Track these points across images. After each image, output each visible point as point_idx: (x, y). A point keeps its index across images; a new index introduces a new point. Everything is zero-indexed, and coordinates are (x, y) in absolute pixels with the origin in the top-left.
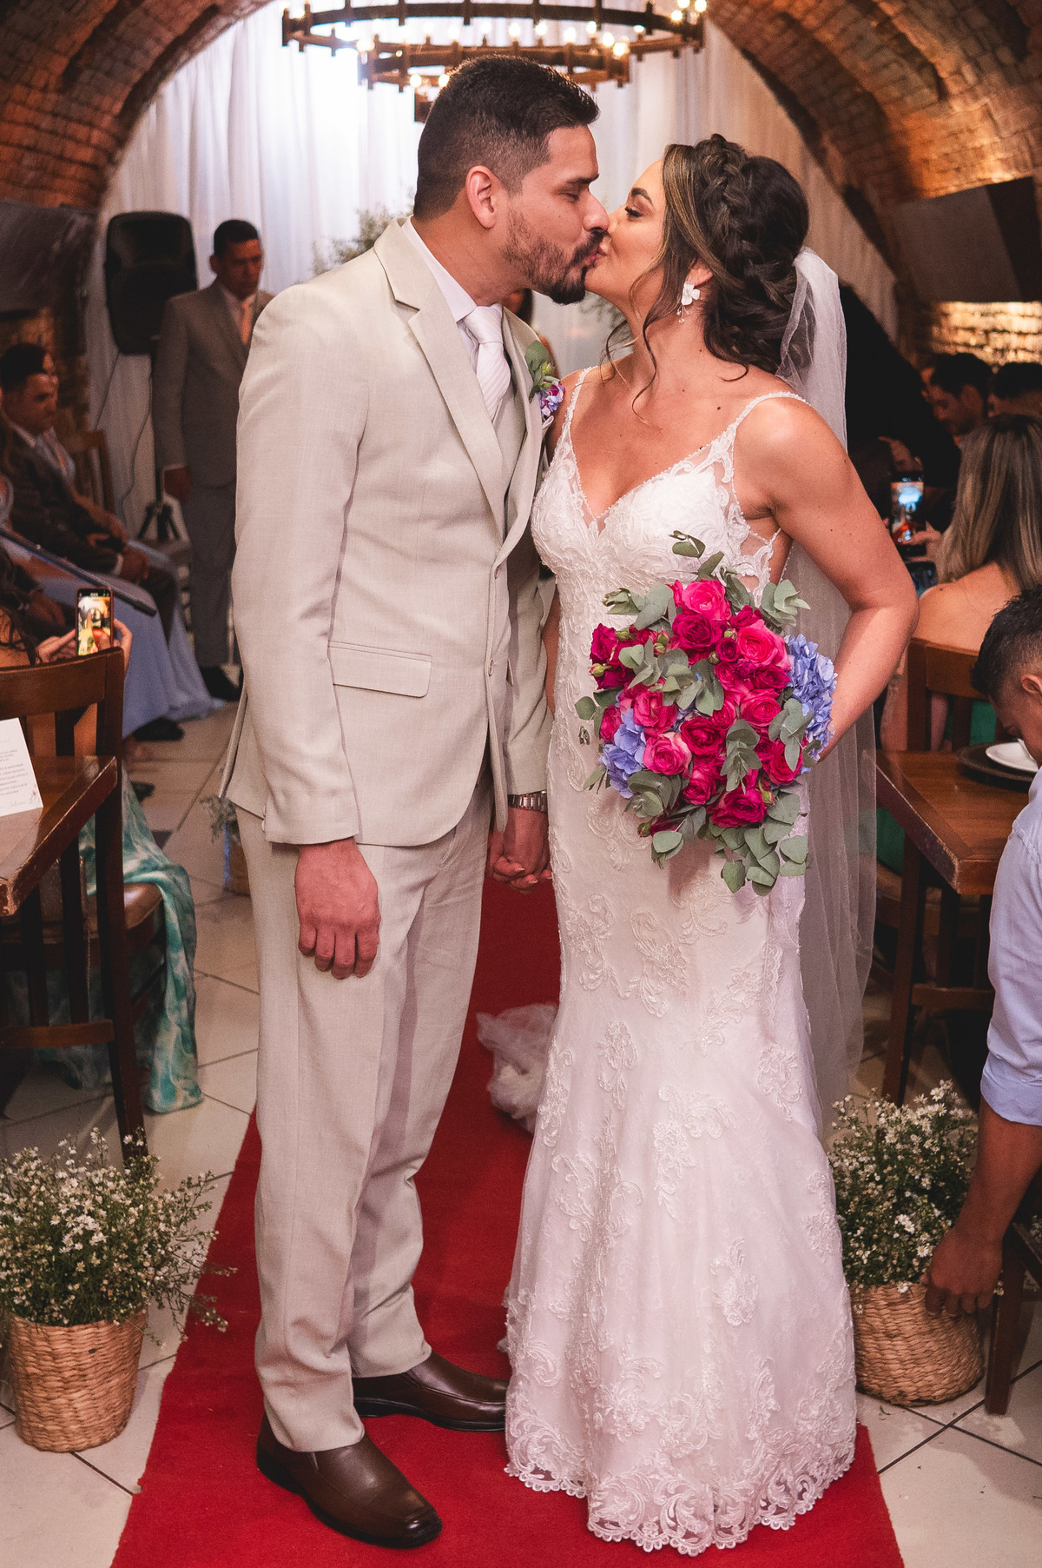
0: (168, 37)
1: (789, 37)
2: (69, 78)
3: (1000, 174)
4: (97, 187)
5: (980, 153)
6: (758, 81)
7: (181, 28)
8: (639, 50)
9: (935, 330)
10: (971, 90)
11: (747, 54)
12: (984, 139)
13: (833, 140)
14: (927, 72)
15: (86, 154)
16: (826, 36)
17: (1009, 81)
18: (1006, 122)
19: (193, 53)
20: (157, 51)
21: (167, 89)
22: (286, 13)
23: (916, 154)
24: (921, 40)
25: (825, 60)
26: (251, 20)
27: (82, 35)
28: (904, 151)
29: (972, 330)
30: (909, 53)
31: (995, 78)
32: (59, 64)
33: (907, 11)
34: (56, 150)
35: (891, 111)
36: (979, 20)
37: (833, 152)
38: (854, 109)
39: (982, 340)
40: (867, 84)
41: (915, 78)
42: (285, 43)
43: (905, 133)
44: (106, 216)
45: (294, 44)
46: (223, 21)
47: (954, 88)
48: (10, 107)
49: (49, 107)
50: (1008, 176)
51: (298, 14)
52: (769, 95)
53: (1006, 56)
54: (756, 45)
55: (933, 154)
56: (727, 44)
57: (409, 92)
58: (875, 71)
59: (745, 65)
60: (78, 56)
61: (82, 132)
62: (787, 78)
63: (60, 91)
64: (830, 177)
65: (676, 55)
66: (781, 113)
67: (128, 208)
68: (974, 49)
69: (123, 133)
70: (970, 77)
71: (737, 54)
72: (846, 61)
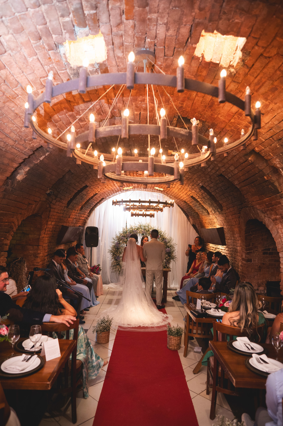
0: (96, 202)
1: (185, 204)
2: (81, 208)
3: (218, 227)
4: (85, 222)
5: (214, 223)
6: (181, 210)
7: (98, 201)
8: (164, 207)
9: (207, 246)
10: (213, 214)
11: (179, 206)
12: (215, 220)
13: (191, 218)
14: (206, 210)
15: (83, 218)
16: (191, 204)
17: (220, 214)
18: (219, 219)
19: (100, 204)
20: (94, 204)
21: (96, 209)
22: (113, 201)
23: (204, 221)
24: (206, 207)
25: (191, 207)
26: (108, 200)
27: (83, 203)
28: (202, 221)
29: (213, 247)
30: (203, 208)
31: (217, 213)
32: (80, 207)
33: (204, 203)
34: (79, 218)
35: (200, 215)
36: (215, 205)
37: (191, 219)
38: (194, 214)
39: (215, 249)
40: (197, 211)
41: (204, 211)
42: (113, 205)
43: (202, 218)
44: (86, 227)
45: (114, 205)
46: (104, 200)
47: (210, 213)
48: (72, 213)
49: (78, 213)
50: (219, 227)
51: (115, 201)
52: (182, 212)
53: (219, 210)
54: (180, 205)
55: (207, 221)
56: (176, 205)
57: (131, 212)
58: (198, 210)
59: (179, 207)
60: (83, 206)
61: (83, 215)
62: (185, 209)
63: (80, 210)
64: (191, 223)
65: (169, 207)
66: (184, 214)
67: (89, 226)
68: (214, 209)
69: (89, 215)
70: (213, 212)
71: (177, 206)
72: (194, 208)
